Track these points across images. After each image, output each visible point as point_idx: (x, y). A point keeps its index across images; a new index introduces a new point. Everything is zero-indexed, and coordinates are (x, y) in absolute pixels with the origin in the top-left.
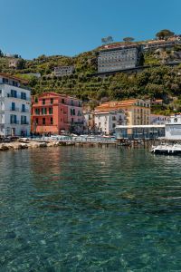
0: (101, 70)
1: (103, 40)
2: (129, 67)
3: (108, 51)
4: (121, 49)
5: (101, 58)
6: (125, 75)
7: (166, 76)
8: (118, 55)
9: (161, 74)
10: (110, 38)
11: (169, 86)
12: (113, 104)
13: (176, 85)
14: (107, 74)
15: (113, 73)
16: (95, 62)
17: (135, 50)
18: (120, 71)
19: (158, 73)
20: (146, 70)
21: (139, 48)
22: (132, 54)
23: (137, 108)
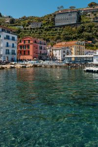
0: (57, 24)
1: (58, 8)
2: (73, 23)
3: (61, 14)
4: (68, 13)
5: (57, 18)
6: (71, 27)
7: (93, 28)
8: (67, 16)
9: (91, 27)
10: (62, 7)
12: (63, 43)
14: (60, 27)
15: (64, 26)
16: (53, 20)
17: (76, 13)
18: (68, 25)
19: (89, 26)
20: (82, 25)
21: (78, 12)
22: (74, 15)
23: (77, 46)
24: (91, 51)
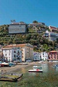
0: (10, 32)
1: (11, 21)
2: (23, 32)
3: (13, 25)
4: (19, 25)
5: (10, 28)
6: (21, 35)
7: (38, 37)
8: (18, 27)
9: (36, 36)
10: (14, 21)
11: (39, 40)
13: (42, 40)
14: (13, 34)
15: (16, 34)
16: (7, 29)
17: (25, 26)
18: (19, 33)
19: (35, 35)
20: (30, 34)
21: (27, 26)
22: (24, 27)
24: (38, 53)
